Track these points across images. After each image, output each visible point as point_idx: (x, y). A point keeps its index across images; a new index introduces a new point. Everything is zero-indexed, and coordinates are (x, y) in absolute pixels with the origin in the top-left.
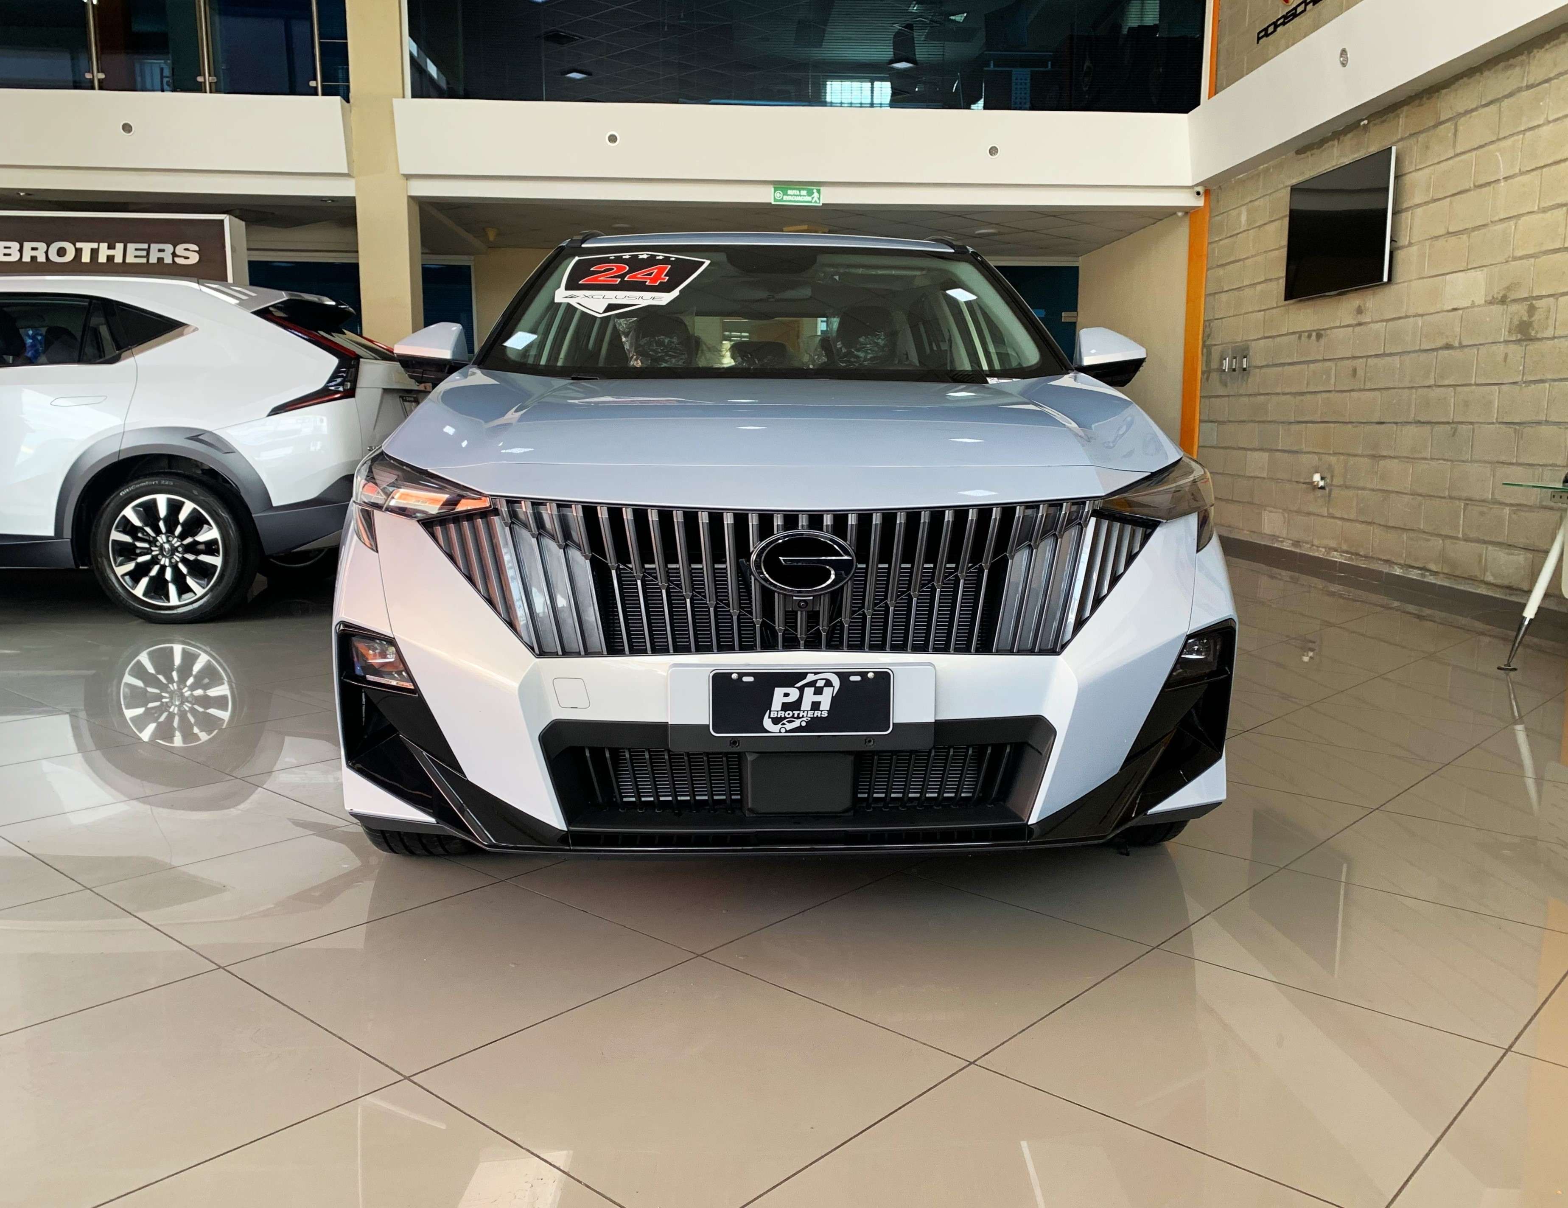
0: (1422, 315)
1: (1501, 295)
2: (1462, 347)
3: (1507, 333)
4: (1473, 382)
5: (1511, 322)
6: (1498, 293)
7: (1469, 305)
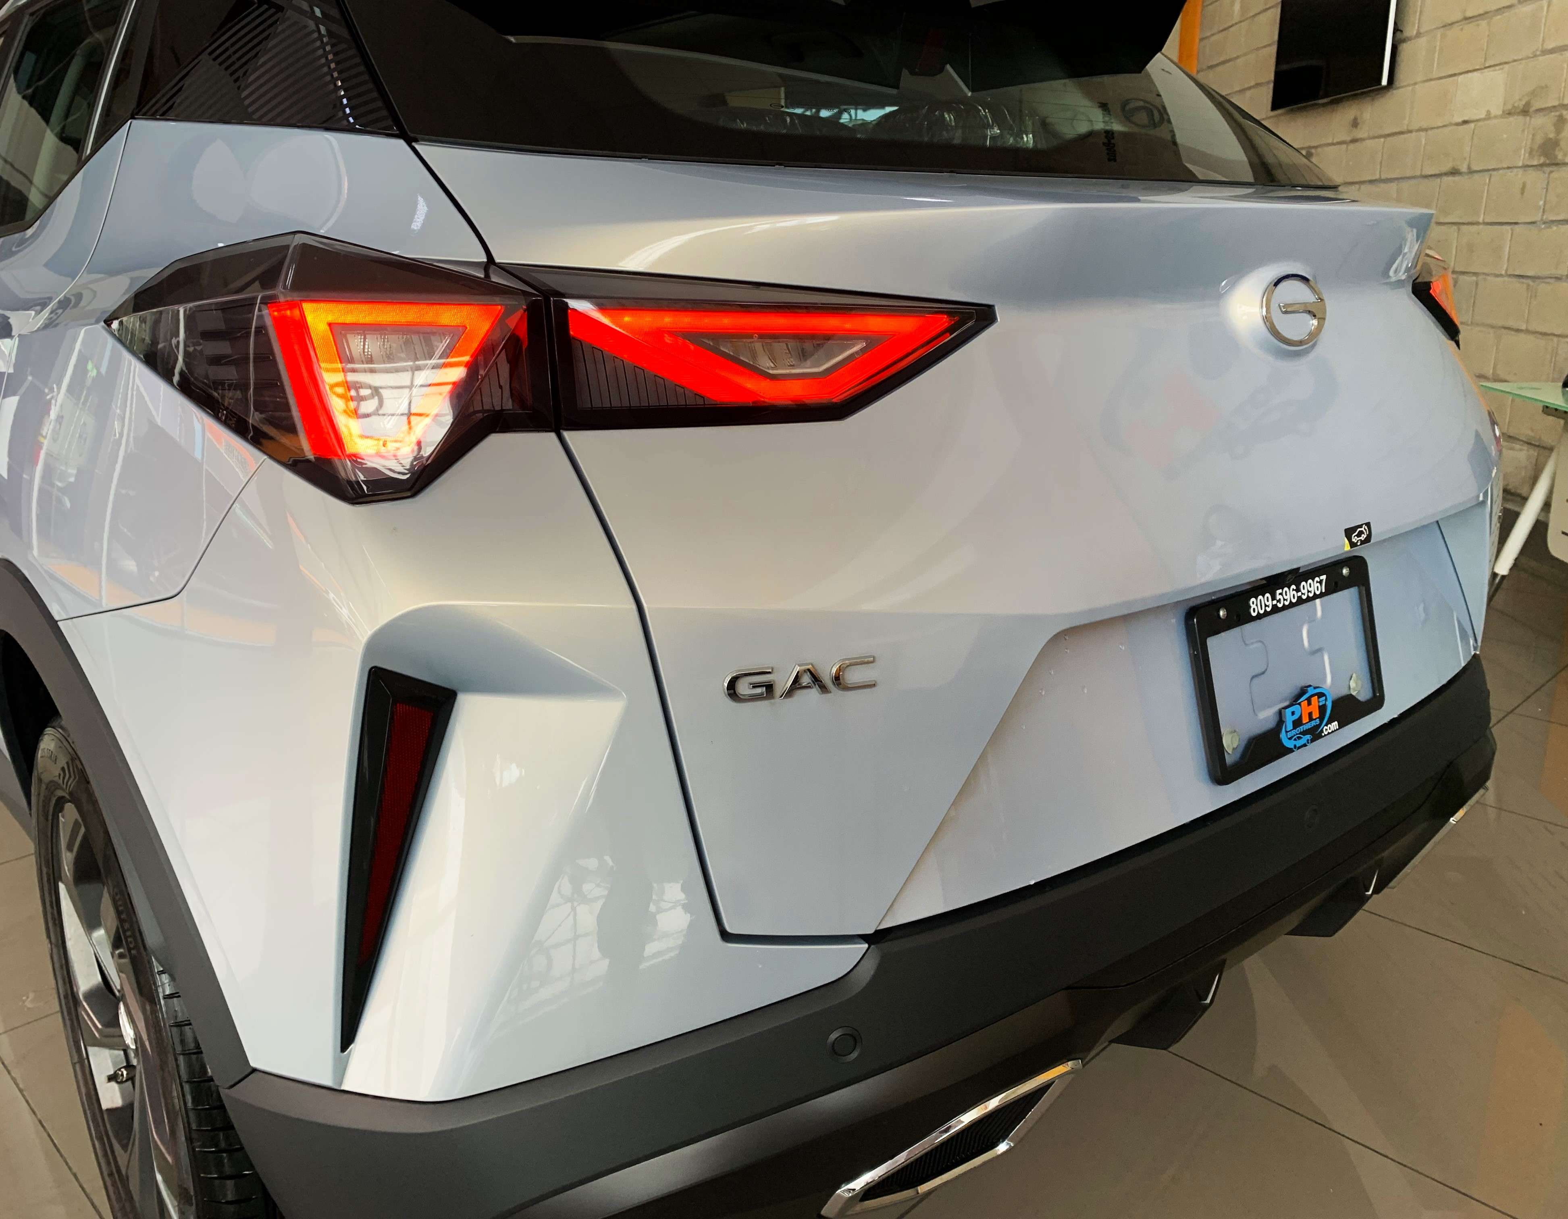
0: (1426, 130)
1: (1524, 102)
2: (1471, 172)
3: (1527, 155)
4: (1481, 220)
5: (1533, 139)
6: (1520, 100)
7: (1483, 116)
